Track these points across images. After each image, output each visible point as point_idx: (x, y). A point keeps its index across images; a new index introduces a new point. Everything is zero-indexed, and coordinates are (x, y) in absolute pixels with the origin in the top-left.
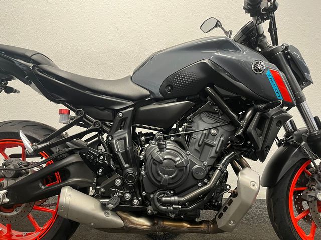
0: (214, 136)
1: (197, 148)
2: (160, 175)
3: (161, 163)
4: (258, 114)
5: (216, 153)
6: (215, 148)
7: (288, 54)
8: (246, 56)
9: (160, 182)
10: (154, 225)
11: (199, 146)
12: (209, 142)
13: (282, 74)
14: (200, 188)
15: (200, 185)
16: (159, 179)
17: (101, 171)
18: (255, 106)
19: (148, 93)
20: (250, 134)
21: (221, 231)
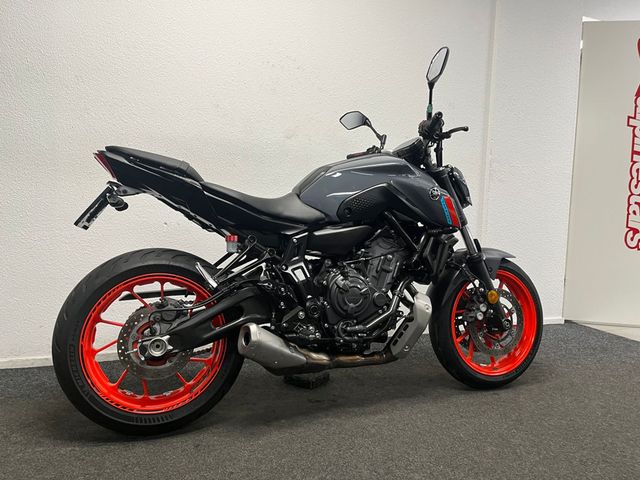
0: (390, 260)
1: (375, 274)
2: (346, 304)
3: (347, 291)
4: (432, 238)
5: (393, 278)
6: (391, 274)
7: (453, 176)
8: (418, 179)
9: (346, 311)
10: (331, 360)
11: (377, 272)
12: (385, 267)
13: (452, 200)
14: (380, 315)
15: (380, 311)
16: (345, 308)
17: (282, 304)
18: (429, 231)
19: (323, 215)
20: (426, 258)
21: (394, 359)
